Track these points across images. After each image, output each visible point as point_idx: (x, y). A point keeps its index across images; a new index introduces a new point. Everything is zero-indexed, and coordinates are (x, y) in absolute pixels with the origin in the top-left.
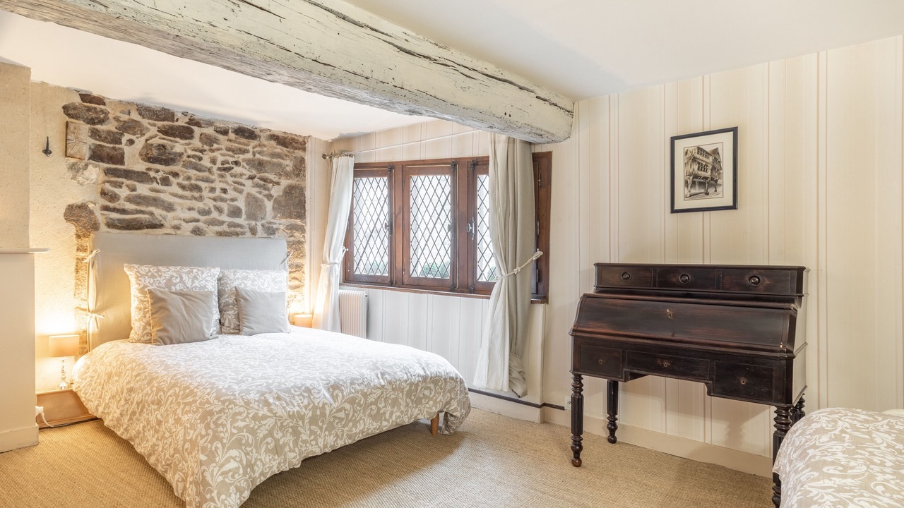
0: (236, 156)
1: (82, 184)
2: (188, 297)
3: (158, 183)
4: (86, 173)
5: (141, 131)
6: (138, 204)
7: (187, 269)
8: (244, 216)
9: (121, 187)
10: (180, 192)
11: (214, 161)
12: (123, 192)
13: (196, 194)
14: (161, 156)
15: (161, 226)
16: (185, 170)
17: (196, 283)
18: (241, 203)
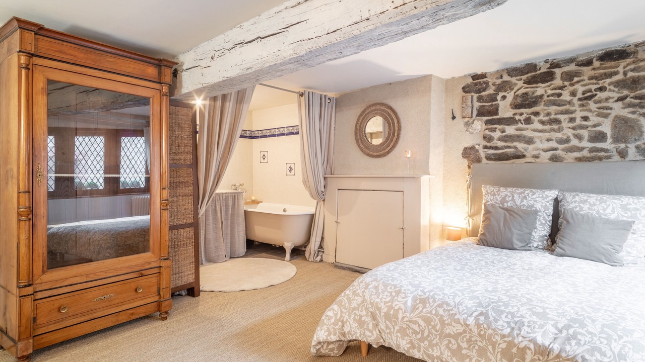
0: (600, 82)
1: (472, 134)
2: (512, 213)
3: (522, 123)
4: (474, 126)
5: (510, 87)
6: (506, 141)
7: (520, 190)
8: (609, 140)
9: (495, 131)
10: (540, 127)
11: (573, 94)
12: (497, 135)
13: (555, 127)
14: (525, 102)
15: (524, 156)
16: (547, 108)
17: (525, 202)
18: (606, 127)
